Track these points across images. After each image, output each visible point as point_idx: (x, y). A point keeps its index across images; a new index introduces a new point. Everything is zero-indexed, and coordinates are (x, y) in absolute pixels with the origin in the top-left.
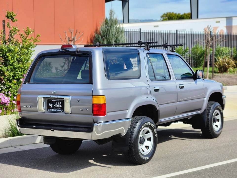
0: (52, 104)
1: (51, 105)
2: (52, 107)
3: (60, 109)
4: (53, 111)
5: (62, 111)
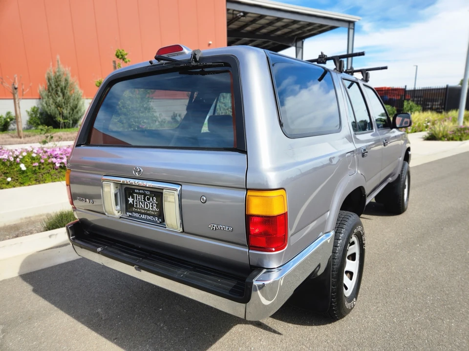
0: (136, 199)
2: (136, 208)
3: (154, 216)
4: (138, 218)
5: (159, 222)
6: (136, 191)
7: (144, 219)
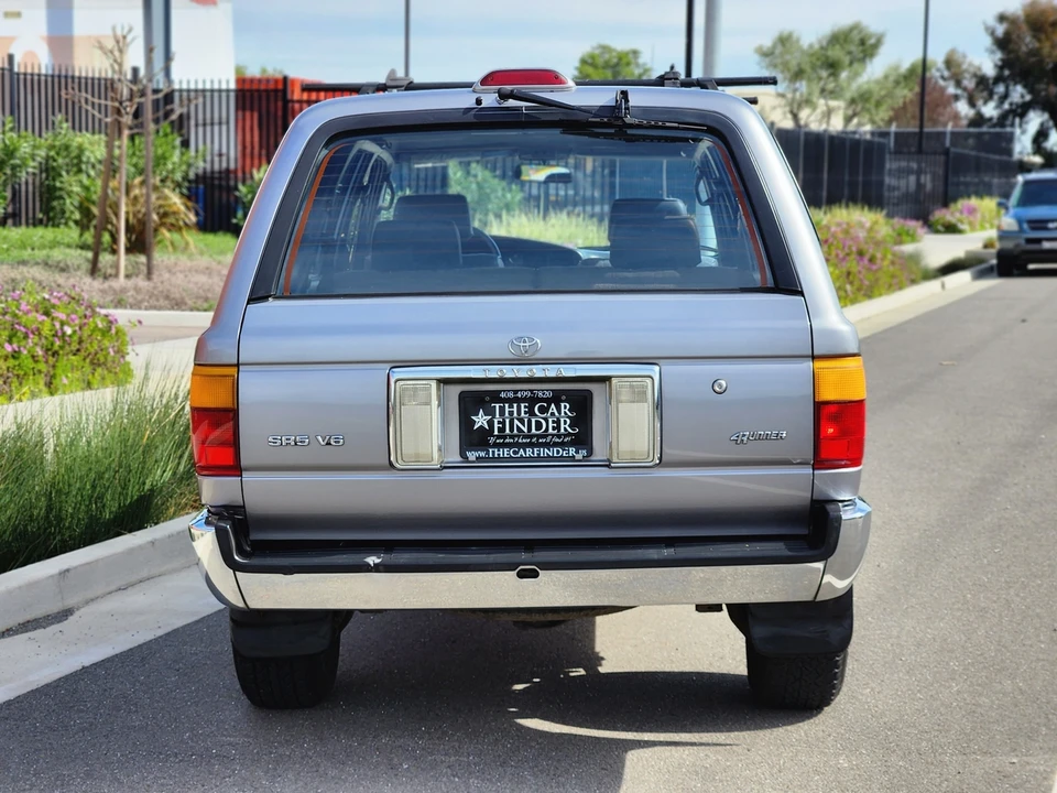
0: (502, 414)
1: (490, 423)
2: (498, 437)
3: (562, 445)
4: (510, 459)
5: (579, 457)
6: (503, 395)
7: (530, 459)
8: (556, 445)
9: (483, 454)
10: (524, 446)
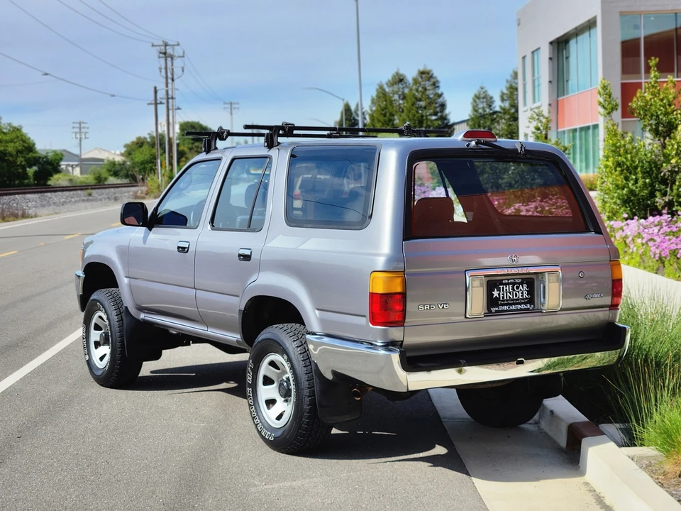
1: (499, 294)
2: (502, 301)
3: (525, 303)
4: (507, 311)
5: (531, 308)
6: (504, 282)
7: (514, 310)
8: (522, 303)
9: (497, 309)
10: (511, 304)
